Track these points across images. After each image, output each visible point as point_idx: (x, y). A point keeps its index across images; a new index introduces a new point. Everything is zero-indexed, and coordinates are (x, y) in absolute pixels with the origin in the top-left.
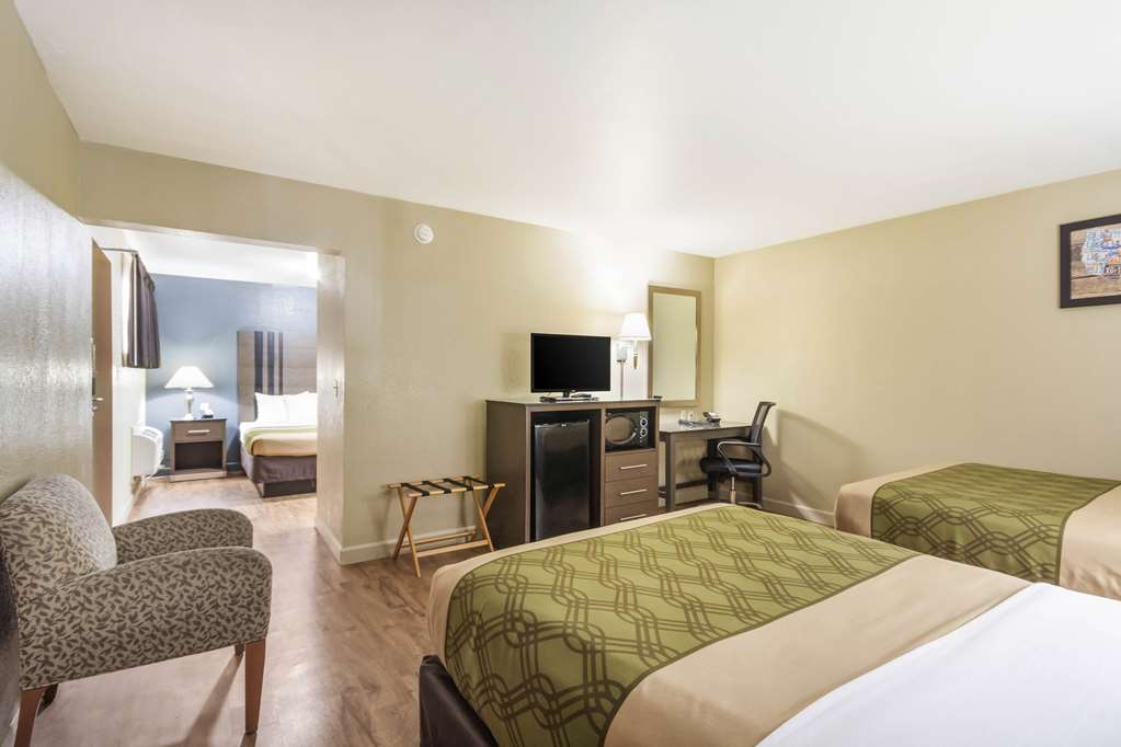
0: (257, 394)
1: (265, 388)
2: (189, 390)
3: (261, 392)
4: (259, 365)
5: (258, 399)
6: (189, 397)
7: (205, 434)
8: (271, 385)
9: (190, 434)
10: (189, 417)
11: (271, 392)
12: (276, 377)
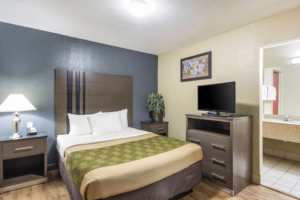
0: (69, 114)
1: (74, 110)
2: (16, 113)
3: (71, 113)
4: (69, 94)
5: (69, 118)
6: (16, 119)
7: (29, 150)
8: (78, 108)
9: (18, 151)
10: (16, 136)
11: (78, 113)
12: (81, 102)
